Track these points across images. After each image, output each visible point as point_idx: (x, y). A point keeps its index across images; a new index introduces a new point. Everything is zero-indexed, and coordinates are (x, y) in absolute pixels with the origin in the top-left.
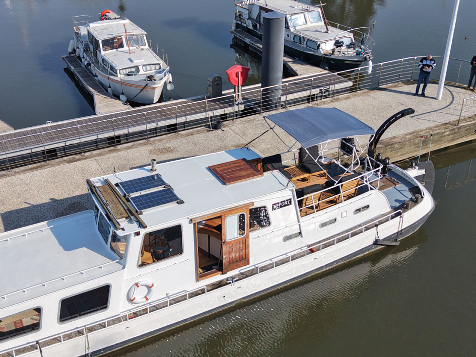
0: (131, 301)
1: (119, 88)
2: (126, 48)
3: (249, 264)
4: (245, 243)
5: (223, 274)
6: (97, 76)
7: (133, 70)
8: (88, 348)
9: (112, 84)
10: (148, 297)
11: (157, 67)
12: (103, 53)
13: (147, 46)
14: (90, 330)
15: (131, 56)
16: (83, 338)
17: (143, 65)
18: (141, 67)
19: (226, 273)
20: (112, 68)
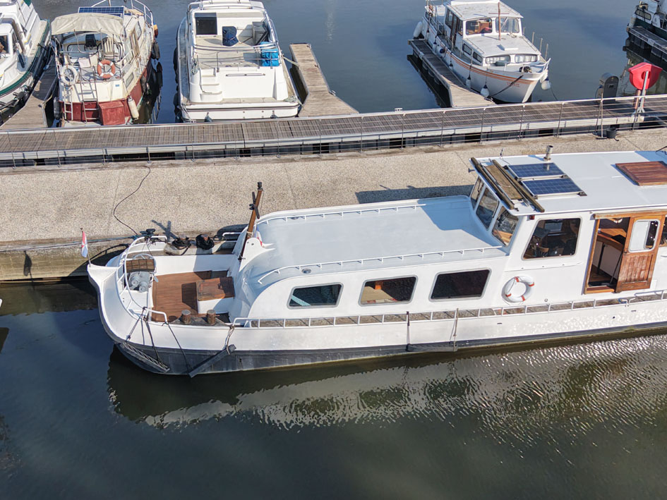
0: (506, 296)
1: (481, 80)
2: (495, 33)
3: (649, 287)
4: (651, 259)
5: (615, 292)
6: (451, 65)
7: (503, 59)
8: (455, 335)
9: (473, 74)
10: (525, 297)
11: (533, 59)
12: (465, 36)
13: (520, 34)
14: (461, 314)
15: (502, 43)
16: (452, 321)
17: (517, 55)
18: (513, 57)
19: (619, 292)
20: (476, 55)
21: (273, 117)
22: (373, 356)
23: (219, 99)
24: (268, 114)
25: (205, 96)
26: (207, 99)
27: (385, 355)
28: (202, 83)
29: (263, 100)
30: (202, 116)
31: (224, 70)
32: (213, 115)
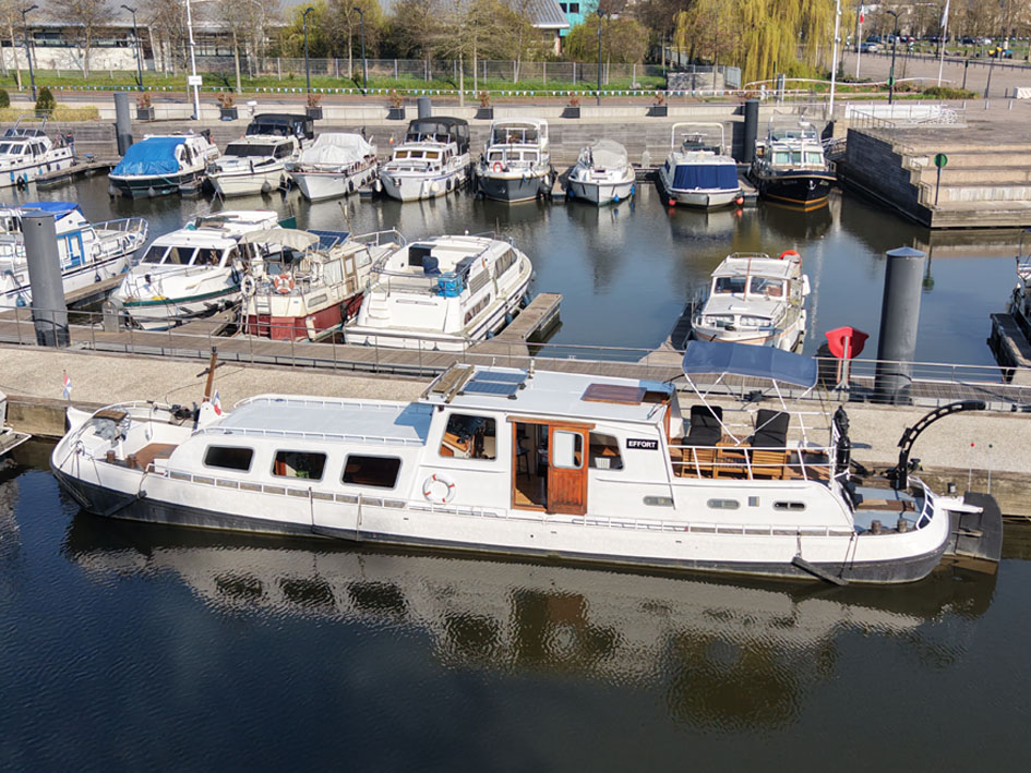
0: (425, 494)
3: (585, 514)
4: (581, 478)
5: (548, 513)
7: (727, 319)
8: (360, 523)
11: (766, 323)
12: (712, 295)
14: (365, 501)
16: (355, 507)
17: (743, 316)
18: (737, 318)
19: (552, 513)
21: (435, 349)
22: (280, 532)
23: (384, 324)
24: (430, 345)
25: (370, 320)
26: (372, 323)
27: (292, 534)
28: (371, 306)
29: (431, 331)
30: (361, 339)
31: (395, 295)
32: (372, 340)
